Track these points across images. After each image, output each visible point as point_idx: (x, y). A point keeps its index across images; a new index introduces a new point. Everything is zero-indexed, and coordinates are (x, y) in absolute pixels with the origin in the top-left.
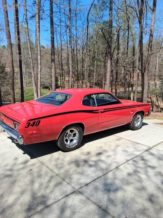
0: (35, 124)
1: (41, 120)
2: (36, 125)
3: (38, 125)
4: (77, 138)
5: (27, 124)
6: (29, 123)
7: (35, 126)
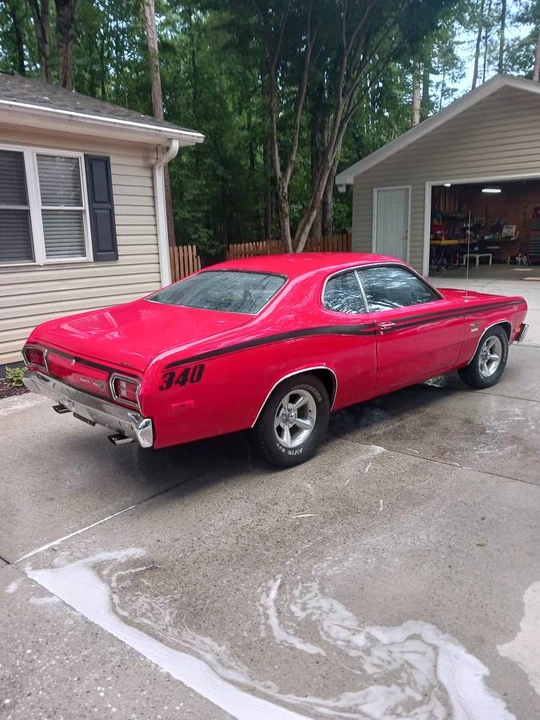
0: (189, 377)
1: (208, 363)
2: (192, 381)
3: (199, 379)
4: (311, 420)
5: (165, 376)
6: (170, 374)
7: (188, 383)
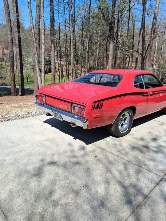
1: (104, 102)
3: (101, 107)
4: (128, 122)
6: (94, 105)
7: (99, 108)
